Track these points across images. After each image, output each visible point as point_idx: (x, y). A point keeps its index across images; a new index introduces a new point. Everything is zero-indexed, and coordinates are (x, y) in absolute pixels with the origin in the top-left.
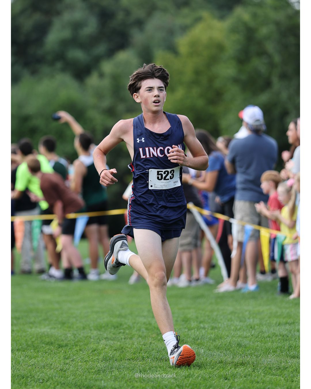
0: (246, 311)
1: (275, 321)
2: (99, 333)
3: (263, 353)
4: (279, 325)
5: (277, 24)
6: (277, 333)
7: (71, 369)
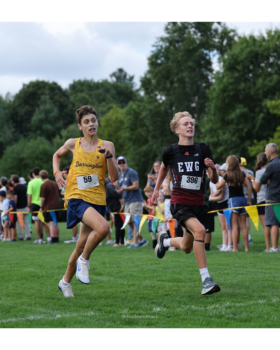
0: (135, 258)
1: (150, 262)
2: (59, 271)
3: (143, 279)
4: (152, 265)
5: (150, 110)
6: (151, 269)
7: (44, 289)
